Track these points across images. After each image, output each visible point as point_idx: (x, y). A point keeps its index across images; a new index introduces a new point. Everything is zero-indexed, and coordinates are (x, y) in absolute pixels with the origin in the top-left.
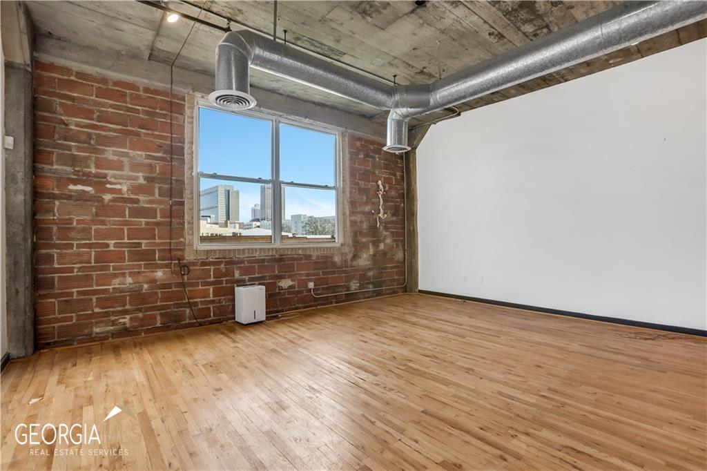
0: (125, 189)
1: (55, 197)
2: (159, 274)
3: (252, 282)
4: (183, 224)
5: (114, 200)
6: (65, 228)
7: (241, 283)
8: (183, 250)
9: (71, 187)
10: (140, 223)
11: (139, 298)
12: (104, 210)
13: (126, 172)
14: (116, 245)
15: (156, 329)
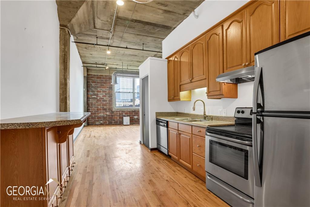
0: (101, 96)
1: (90, 98)
2: (108, 113)
3: (128, 116)
4: (112, 103)
5: (100, 98)
6: (92, 104)
7: (125, 116)
8: (112, 108)
9: (93, 96)
10: (104, 103)
11: (104, 118)
12: (98, 100)
13: (102, 93)
14: (100, 107)
15: (107, 124)
